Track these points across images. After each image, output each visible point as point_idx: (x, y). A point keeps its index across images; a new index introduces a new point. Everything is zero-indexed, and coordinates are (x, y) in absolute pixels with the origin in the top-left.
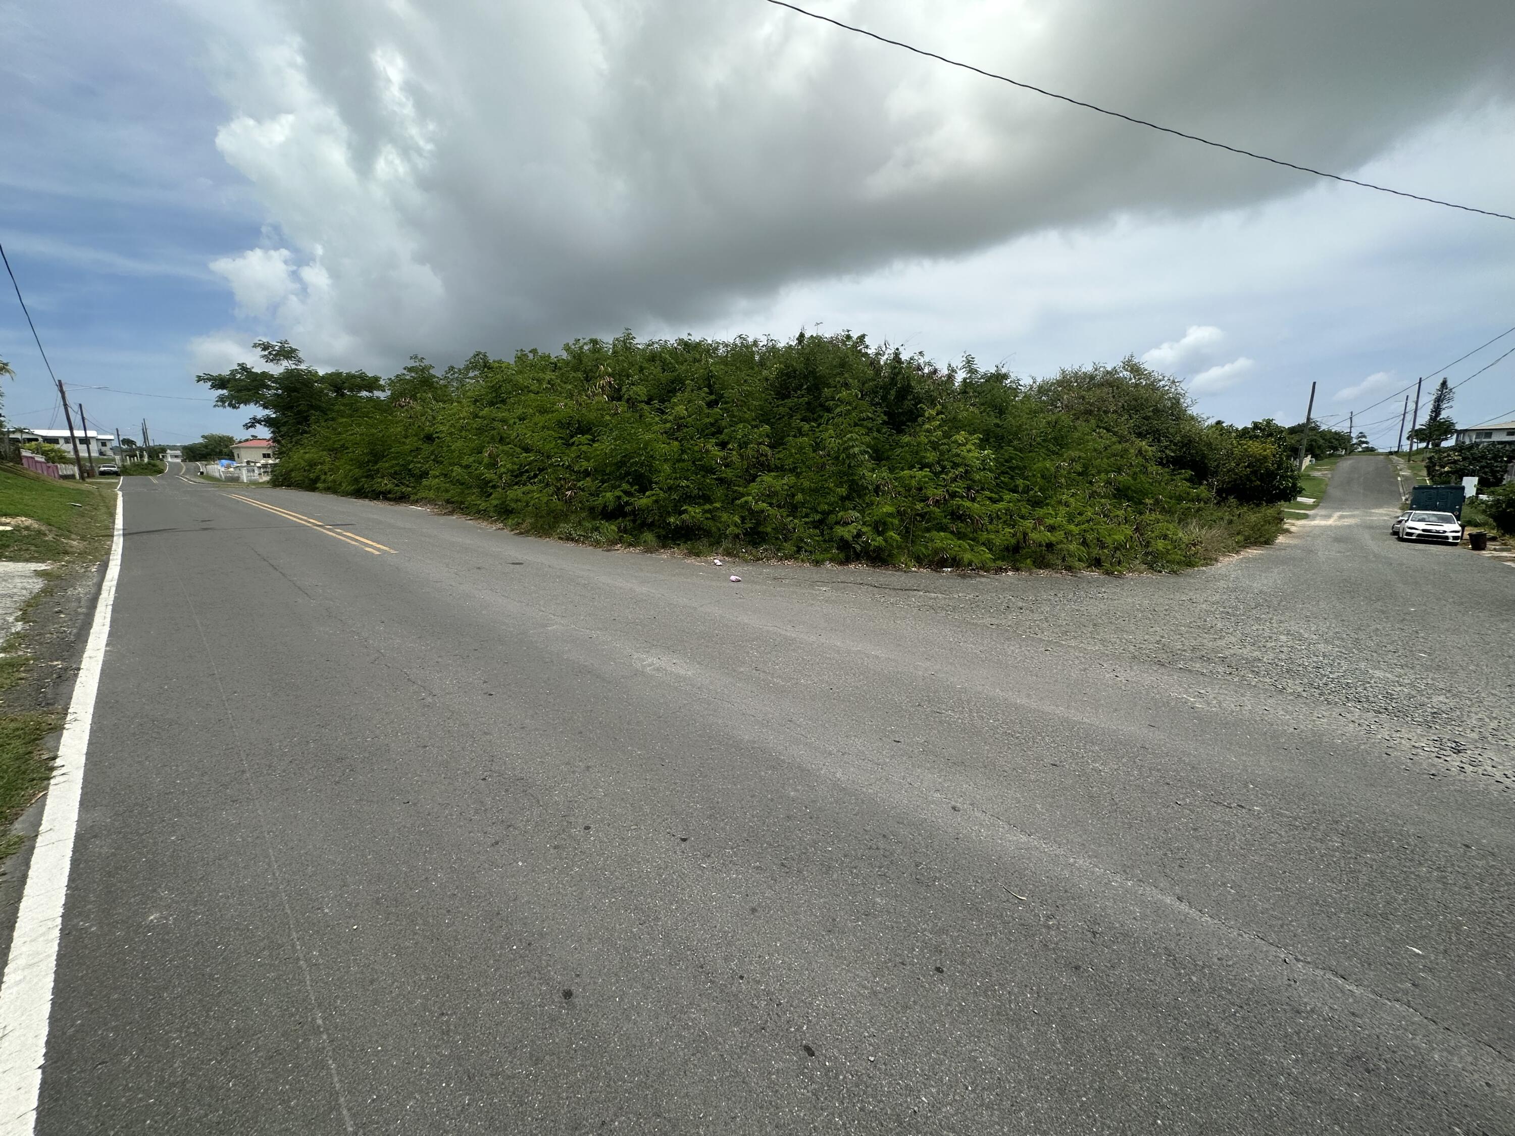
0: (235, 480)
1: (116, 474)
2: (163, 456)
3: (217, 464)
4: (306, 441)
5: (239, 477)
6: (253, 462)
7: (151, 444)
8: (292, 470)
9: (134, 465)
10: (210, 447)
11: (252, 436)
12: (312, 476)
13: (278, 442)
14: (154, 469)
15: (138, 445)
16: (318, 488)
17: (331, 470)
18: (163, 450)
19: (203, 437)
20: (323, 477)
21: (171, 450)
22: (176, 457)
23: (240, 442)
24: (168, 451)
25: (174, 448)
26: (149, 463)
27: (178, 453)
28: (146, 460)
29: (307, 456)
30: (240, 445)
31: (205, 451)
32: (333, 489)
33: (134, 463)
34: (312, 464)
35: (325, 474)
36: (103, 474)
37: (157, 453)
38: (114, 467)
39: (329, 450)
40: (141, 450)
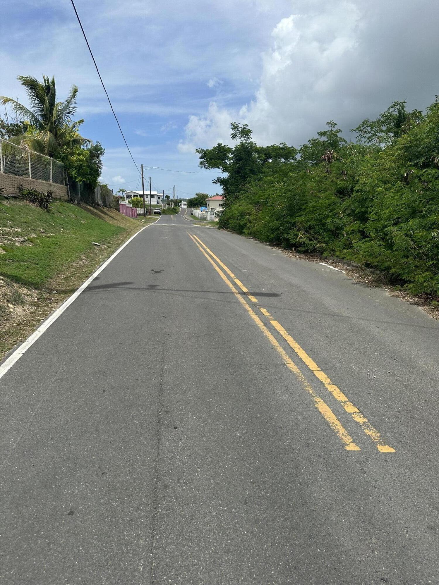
0: (204, 219)
1: (160, 213)
2: (180, 204)
3: (198, 210)
4: (241, 196)
5: (206, 218)
6: (214, 209)
7: (176, 198)
8: (230, 218)
9: (168, 209)
10: (198, 200)
11: (217, 194)
12: (242, 223)
13: (225, 197)
14: (174, 211)
15: (171, 198)
16: (244, 233)
17: (255, 219)
18: (180, 201)
19: (196, 194)
20: (248, 224)
21: (184, 201)
22: (185, 205)
23: (211, 197)
24: (183, 202)
25: (184, 200)
26: (173, 208)
27: (185, 203)
28: (173, 206)
29: (241, 208)
30: (210, 199)
31: (196, 202)
32: (254, 235)
33: (168, 208)
34: (242, 214)
35: (250, 222)
36: (155, 213)
37: (177, 203)
38: (159, 210)
39: (255, 203)
40: (172, 201)
